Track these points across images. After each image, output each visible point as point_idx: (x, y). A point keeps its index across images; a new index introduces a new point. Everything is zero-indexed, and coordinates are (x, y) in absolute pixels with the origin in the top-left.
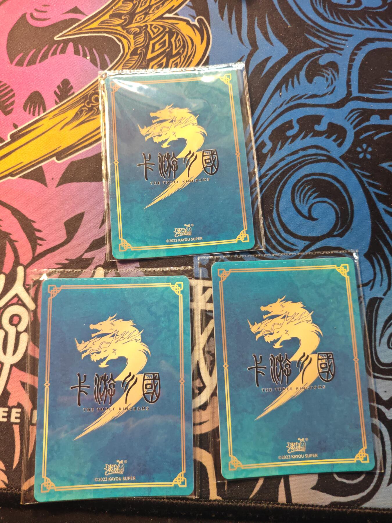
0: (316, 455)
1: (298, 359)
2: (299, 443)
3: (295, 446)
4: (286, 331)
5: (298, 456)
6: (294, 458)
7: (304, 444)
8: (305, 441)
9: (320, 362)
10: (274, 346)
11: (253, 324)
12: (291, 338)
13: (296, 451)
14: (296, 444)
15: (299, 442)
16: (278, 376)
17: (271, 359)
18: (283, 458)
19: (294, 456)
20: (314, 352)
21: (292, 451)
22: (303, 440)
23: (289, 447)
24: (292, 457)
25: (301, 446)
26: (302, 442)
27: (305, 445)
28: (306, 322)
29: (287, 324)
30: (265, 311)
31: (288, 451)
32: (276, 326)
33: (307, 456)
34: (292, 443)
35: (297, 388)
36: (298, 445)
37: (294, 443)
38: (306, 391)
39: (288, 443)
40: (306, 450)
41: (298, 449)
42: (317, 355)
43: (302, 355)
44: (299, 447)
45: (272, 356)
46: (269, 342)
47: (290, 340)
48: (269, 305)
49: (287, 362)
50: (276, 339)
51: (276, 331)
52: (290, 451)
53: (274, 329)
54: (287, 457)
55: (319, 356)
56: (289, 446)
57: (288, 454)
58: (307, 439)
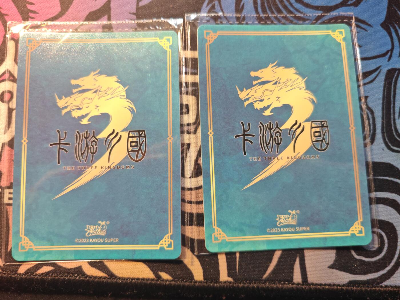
0: (308, 228)
1: (290, 127)
2: (290, 216)
3: (286, 219)
4: (277, 97)
5: (288, 229)
6: (284, 231)
7: (295, 216)
8: (297, 214)
9: (314, 130)
10: (263, 114)
11: (242, 90)
12: (282, 105)
13: (286, 223)
14: (287, 217)
15: (290, 214)
16: (267, 145)
17: (260, 126)
18: (271, 231)
19: (283, 230)
20: (307, 120)
21: (282, 223)
22: (294, 212)
23: (279, 220)
24: (282, 230)
25: (292, 218)
26: (293, 215)
27: (295, 218)
28: (299, 89)
29: (279, 90)
30: (255, 76)
31: (278, 223)
32: (267, 93)
33: (298, 229)
34: (282, 215)
35: (288, 158)
36: (289, 218)
37: (285, 216)
38: (297, 161)
39: (278, 215)
40: (297, 223)
41: (288, 222)
42: (310, 123)
43: (294, 122)
44: (290, 219)
45: (261, 123)
46: (259, 109)
47: (282, 107)
48: (260, 71)
49: (278, 130)
50: (266, 106)
51: (266, 98)
52: (280, 224)
53: (264, 96)
54: (276, 230)
55: (313, 124)
56: (278, 218)
57: (277, 227)
58: (298, 212)
